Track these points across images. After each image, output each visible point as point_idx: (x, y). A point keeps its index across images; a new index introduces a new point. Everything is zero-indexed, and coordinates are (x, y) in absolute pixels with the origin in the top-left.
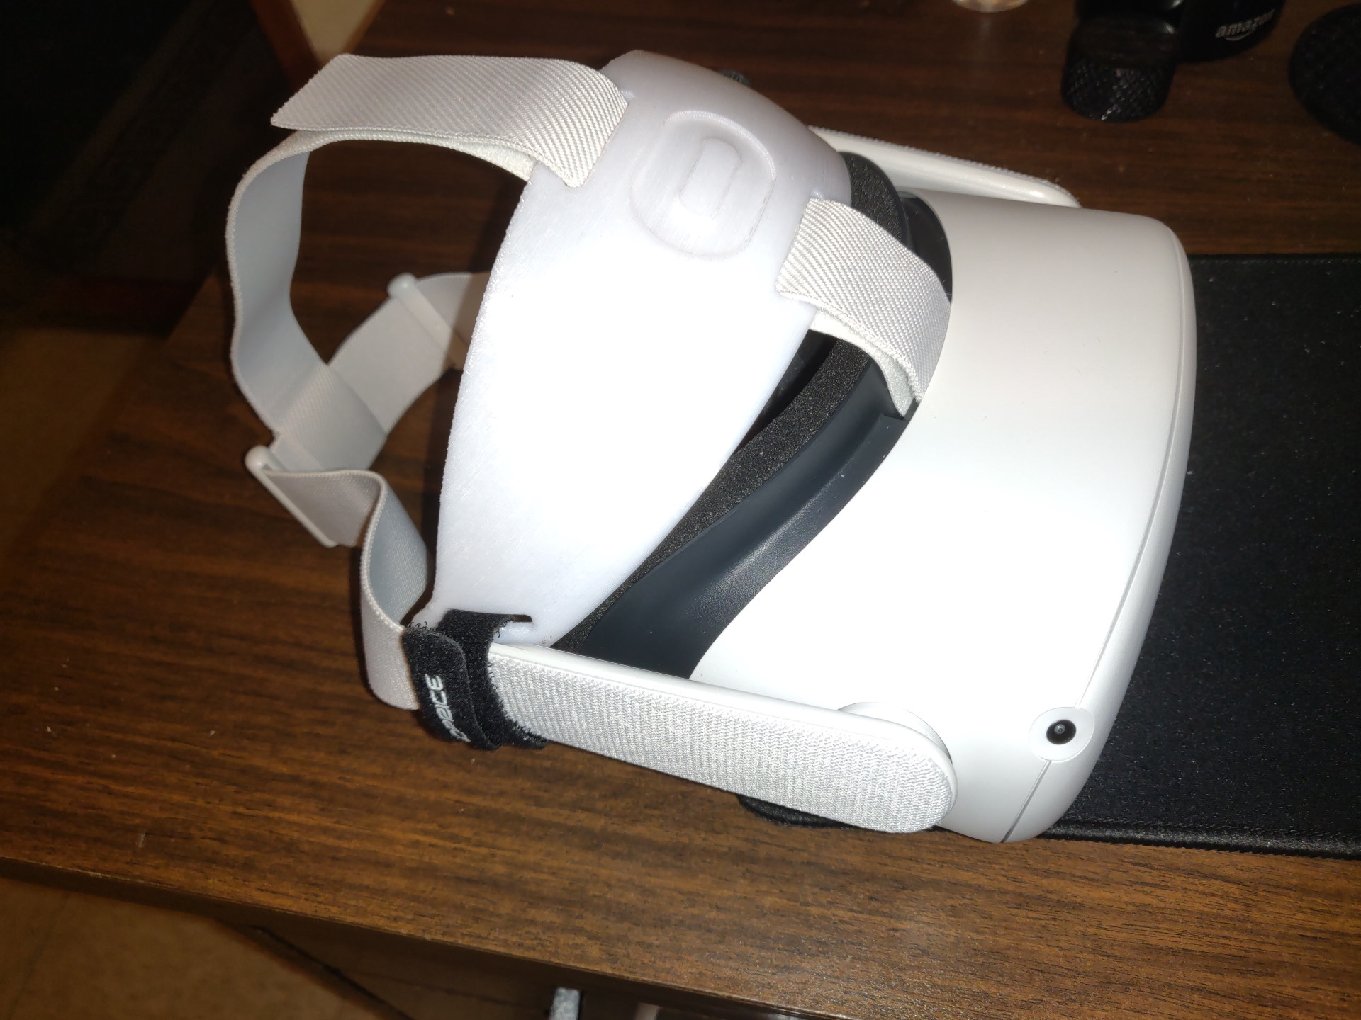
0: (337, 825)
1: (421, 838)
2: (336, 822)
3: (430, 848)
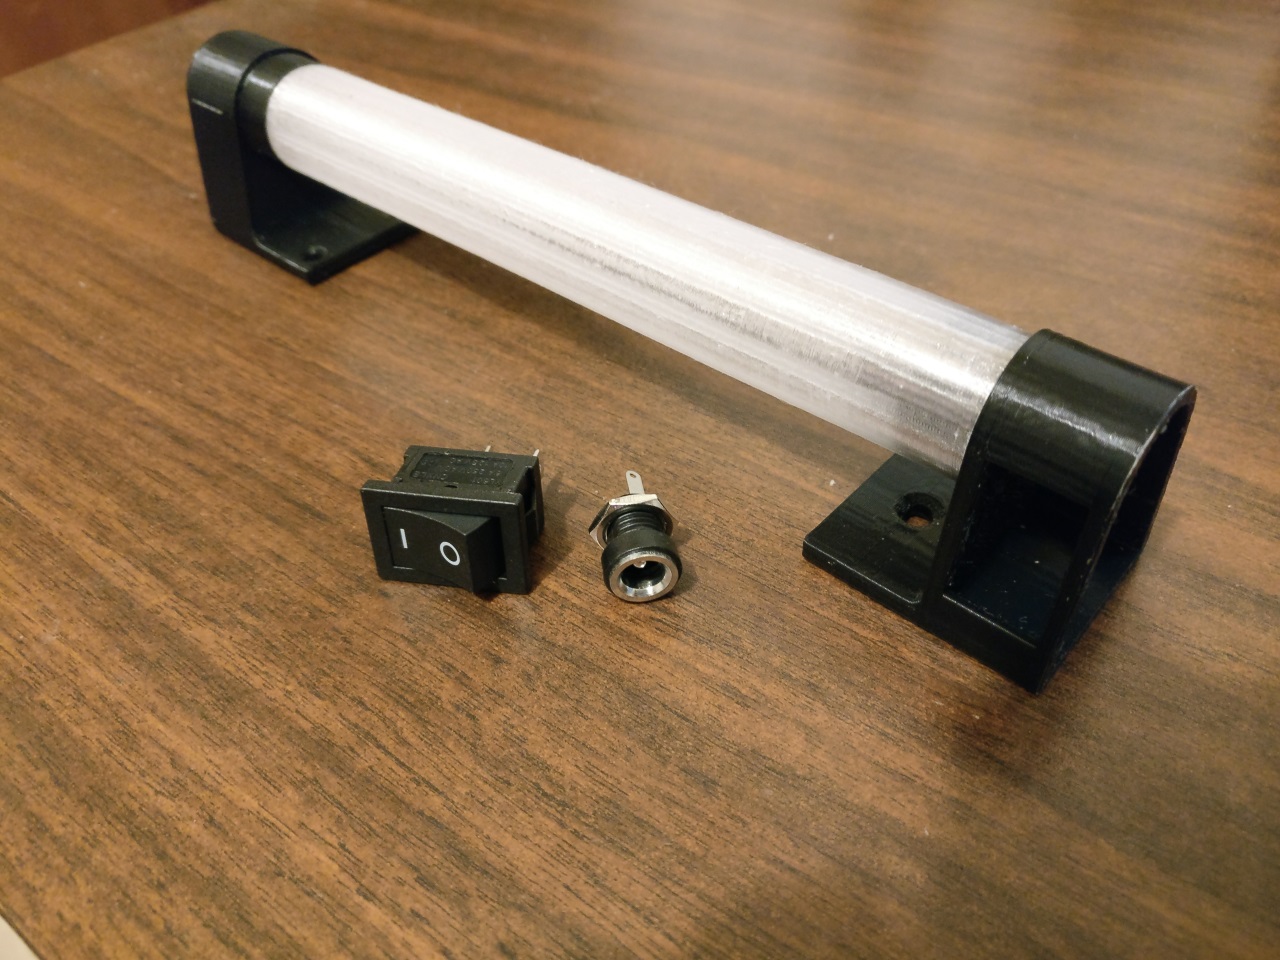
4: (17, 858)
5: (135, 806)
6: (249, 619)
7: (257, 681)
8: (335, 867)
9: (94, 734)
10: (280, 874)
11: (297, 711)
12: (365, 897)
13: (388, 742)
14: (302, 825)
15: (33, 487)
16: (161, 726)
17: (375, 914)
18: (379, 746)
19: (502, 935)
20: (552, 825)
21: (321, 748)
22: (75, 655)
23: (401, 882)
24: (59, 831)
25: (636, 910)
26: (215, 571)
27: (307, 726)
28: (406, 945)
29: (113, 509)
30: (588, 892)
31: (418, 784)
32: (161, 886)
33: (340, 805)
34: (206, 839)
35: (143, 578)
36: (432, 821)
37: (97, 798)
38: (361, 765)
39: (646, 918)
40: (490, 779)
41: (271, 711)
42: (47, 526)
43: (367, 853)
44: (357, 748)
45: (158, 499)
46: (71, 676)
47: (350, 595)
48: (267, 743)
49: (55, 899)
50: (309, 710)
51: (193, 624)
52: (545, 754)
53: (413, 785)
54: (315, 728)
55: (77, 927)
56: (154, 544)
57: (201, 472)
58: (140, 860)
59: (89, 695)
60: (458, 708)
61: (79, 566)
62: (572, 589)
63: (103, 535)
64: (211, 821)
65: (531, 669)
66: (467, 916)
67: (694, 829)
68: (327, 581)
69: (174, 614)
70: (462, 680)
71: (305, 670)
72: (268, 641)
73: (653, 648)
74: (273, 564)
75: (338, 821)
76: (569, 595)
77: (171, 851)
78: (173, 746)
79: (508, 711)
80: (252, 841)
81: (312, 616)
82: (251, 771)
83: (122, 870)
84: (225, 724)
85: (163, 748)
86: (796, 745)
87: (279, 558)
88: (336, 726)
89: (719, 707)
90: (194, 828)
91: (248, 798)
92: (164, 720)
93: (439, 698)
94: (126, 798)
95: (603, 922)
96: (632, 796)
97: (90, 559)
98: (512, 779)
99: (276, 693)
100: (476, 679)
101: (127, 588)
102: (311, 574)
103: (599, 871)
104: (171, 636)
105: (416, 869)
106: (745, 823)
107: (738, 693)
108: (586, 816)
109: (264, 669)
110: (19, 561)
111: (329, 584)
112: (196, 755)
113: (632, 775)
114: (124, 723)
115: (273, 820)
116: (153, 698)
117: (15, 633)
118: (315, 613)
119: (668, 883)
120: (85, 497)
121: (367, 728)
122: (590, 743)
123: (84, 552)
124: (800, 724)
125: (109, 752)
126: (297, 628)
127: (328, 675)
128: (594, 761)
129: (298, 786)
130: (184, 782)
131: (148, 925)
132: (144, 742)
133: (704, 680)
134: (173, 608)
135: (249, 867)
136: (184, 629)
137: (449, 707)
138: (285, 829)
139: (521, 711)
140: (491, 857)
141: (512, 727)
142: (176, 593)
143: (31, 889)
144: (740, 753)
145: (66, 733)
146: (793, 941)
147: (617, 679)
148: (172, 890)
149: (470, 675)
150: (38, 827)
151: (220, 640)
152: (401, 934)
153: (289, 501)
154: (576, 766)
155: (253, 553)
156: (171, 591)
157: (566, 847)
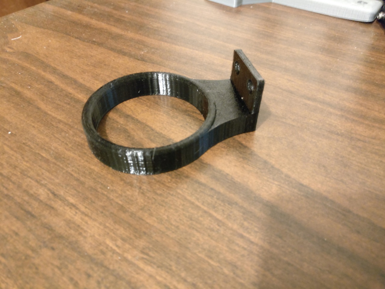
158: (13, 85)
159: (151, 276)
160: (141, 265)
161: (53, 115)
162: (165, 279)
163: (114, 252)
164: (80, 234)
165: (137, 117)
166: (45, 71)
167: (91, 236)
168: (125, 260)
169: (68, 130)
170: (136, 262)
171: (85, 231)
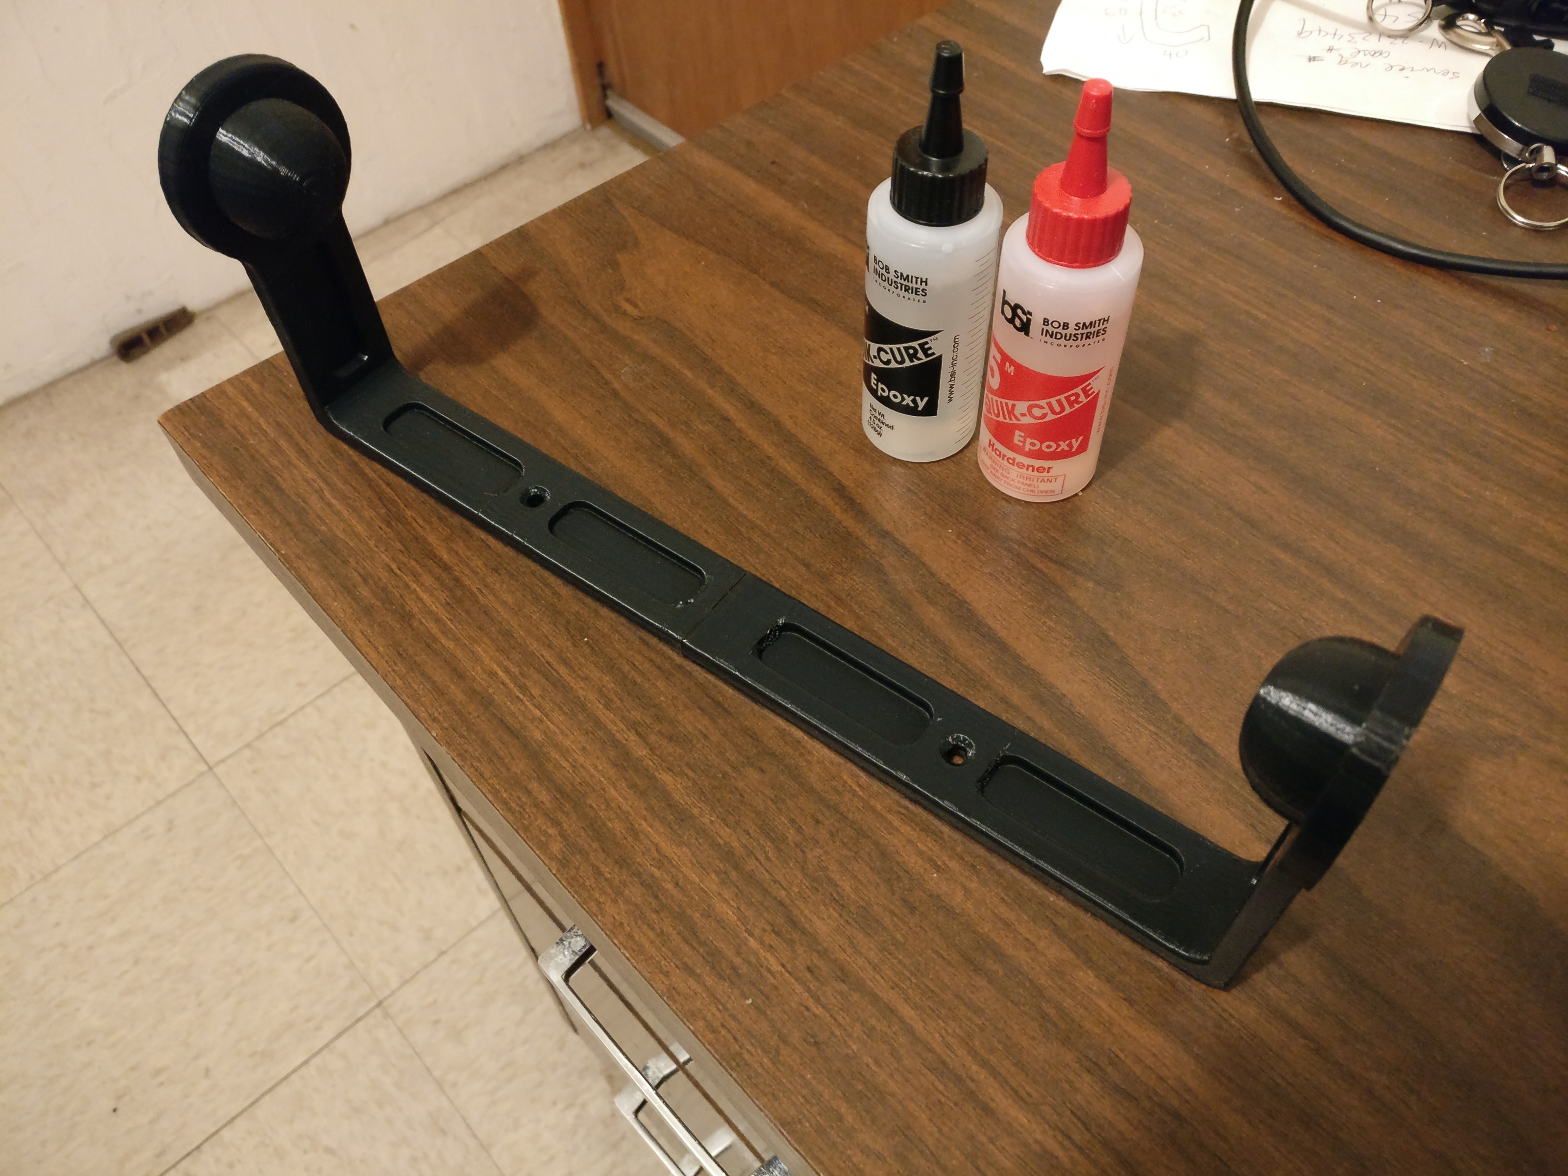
0: (449, 622)
1: (500, 673)
2: (450, 620)
3: (501, 686)
4: (591, 886)
5: (641, 870)
6: (691, 774)
7: (696, 811)
8: (735, 918)
9: (617, 827)
10: (710, 916)
11: (716, 833)
12: (749, 934)
13: (762, 858)
14: (720, 894)
15: (565, 662)
16: (650, 829)
17: (752, 942)
18: (757, 859)
19: (808, 963)
20: (836, 915)
21: (728, 855)
22: (602, 779)
23: (764, 930)
24: (608, 876)
25: (870, 963)
26: (670, 739)
27: (722, 842)
28: (766, 959)
29: (611, 686)
30: (849, 951)
31: (775, 883)
32: (657, 912)
33: (738, 888)
34: (675, 892)
35: (633, 737)
36: (781, 903)
37: (623, 862)
38: (748, 868)
39: (874, 967)
40: (809, 886)
41: (704, 831)
42: (576, 691)
43: (749, 913)
44: (746, 858)
45: (635, 683)
46: (603, 792)
47: (743, 767)
48: (702, 848)
49: (610, 909)
50: (722, 833)
51: (661, 772)
52: (836, 877)
53: (772, 883)
54: (726, 843)
55: (622, 924)
56: (636, 715)
57: (658, 667)
58: (646, 897)
59: (613, 805)
60: (796, 845)
61: (598, 723)
62: (860, 786)
63: (608, 705)
64: (677, 884)
65: (834, 830)
66: (794, 951)
67: (902, 929)
68: (732, 756)
69: (651, 764)
70: (799, 830)
71: (720, 809)
72: (701, 789)
73: (897, 830)
74: (702, 740)
75: (737, 895)
76: (858, 789)
77: (660, 896)
78: (656, 841)
79: (821, 851)
80: (697, 898)
81: (723, 777)
82: (695, 862)
83: (639, 900)
84: (680, 833)
85: (652, 841)
86: (959, 895)
87: (706, 737)
88: (736, 844)
89: (925, 869)
90: (669, 886)
91: (694, 876)
92: (651, 826)
93: (787, 838)
94: (636, 865)
95: (854, 965)
96: (875, 907)
97: (603, 719)
98: (820, 889)
99: (706, 820)
100: (806, 830)
101: (624, 742)
102: (723, 750)
103: (855, 942)
104: (652, 778)
105: (772, 925)
106: (926, 931)
107: (935, 863)
108: (853, 914)
109: (699, 805)
110: (565, 713)
111: (732, 758)
112: (669, 849)
113: (877, 898)
114: (631, 824)
115: (706, 889)
116: (644, 812)
117: (570, 760)
118: (725, 775)
119: (886, 953)
120: (595, 674)
121: (751, 849)
122: (859, 877)
123: (599, 713)
124: (964, 887)
125: (626, 839)
126: (716, 783)
127: (732, 815)
128: (860, 887)
129: (717, 874)
130: (662, 861)
131: (653, 929)
132: (642, 837)
133: (920, 853)
134: (650, 759)
135: (696, 910)
136: (656, 774)
137: (792, 844)
138: (711, 894)
139: (827, 853)
140: (807, 926)
141: (822, 861)
142: (650, 750)
143: (599, 903)
144: (930, 896)
145: (605, 825)
146: (936, 989)
147: (876, 844)
148: (662, 914)
149: (804, 827)
150: (598, 873)
151: (676, 784)
152: (764, 954)
153: (709, 697)
154: (851, 887)
155: (691, 731)
156: (648, 748)
157: (842, 927)
158: (654, 418)
159: (909, 841)
160: (896, 822)
161: (741, 508)
162: (931, 849)
163: (854, 794)
164: (801, 755)
165: (904, 540)
166: (712, 386)
167: (818, 762)
168: (873, 809)
169: (771, 549)
170: (890, 817)
171: (810, 753)
